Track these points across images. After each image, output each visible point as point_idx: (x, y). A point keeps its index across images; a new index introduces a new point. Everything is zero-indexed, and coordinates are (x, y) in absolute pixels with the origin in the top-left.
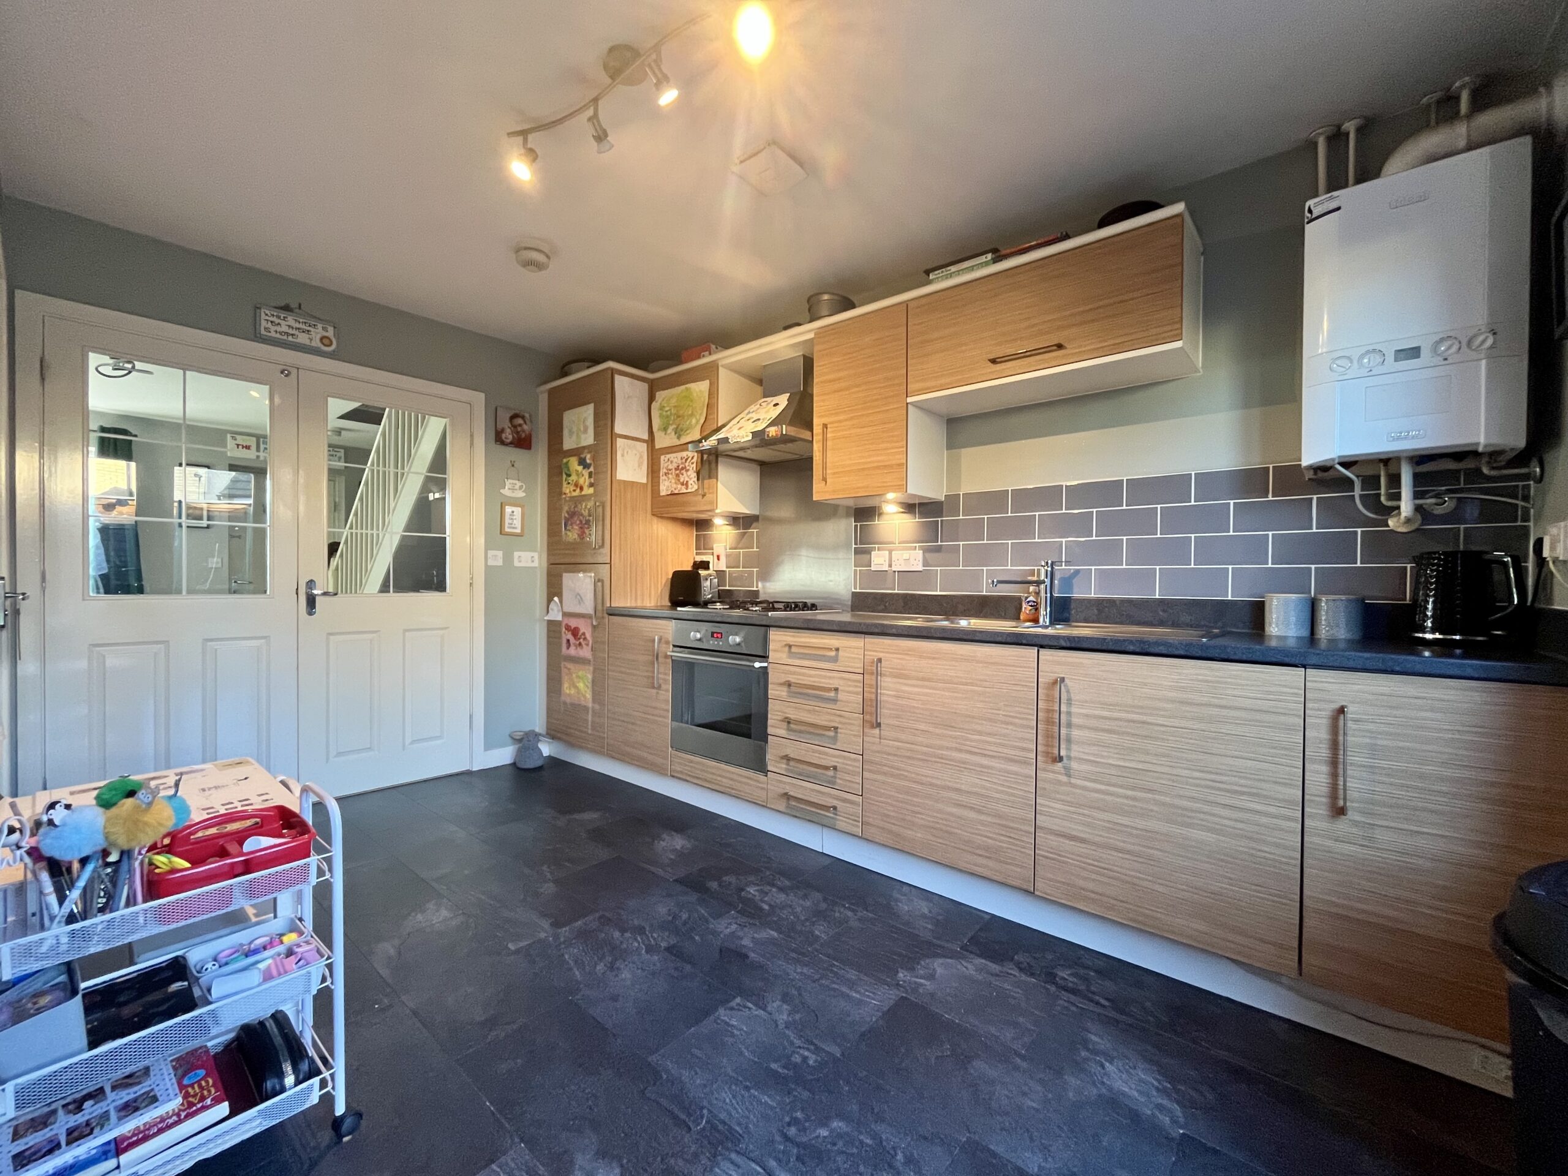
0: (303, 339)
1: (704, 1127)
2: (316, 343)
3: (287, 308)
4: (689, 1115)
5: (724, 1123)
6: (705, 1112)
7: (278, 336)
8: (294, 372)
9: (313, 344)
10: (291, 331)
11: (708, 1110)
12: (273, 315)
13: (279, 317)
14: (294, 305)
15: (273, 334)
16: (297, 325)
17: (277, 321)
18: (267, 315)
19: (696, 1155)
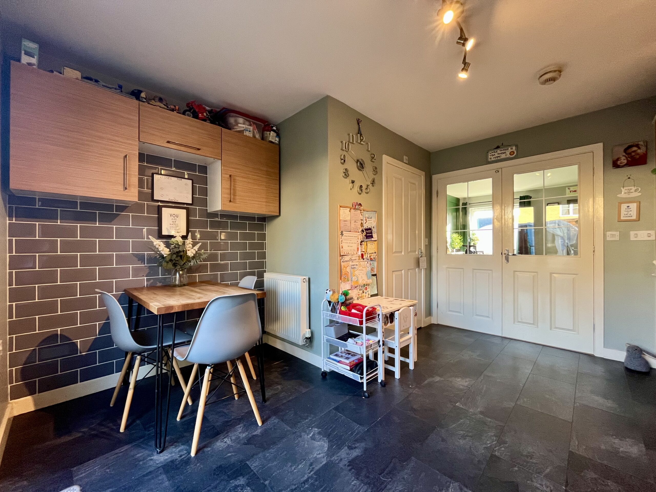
0: (503, 156)
1: (382, 479)
2: (509, 156)
3: (498, 147)
4: (387, 474)
5: (385, 487)
6: (390, 479)
7: (494, 159)
8: (500, 170)
9: (507, 156)
10: (499, 155)
11: (391, 481)
12: (492, 152)
13: (494, 152)
14: (500, 145)
15: (493, 159)
16: (501, 152)
17: (493, 154)
18: (490, 153)
19: (368, 477)
